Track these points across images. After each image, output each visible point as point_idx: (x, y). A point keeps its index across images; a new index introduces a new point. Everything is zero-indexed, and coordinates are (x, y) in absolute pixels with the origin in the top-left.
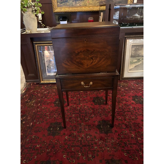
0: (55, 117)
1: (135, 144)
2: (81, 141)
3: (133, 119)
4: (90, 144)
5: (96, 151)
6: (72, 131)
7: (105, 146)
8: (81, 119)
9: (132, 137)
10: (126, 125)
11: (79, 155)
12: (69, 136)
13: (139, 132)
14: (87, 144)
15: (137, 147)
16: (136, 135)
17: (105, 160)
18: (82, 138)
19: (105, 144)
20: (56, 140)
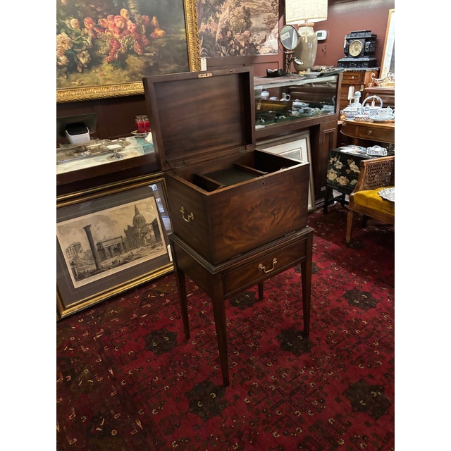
0: (183, 377)
1: (359, 343)
2: (279, 390)
3: (325, 306)
4: (299, 385)
5: (316, 389)
6: (247, 382)
7: (324, 372)
8: (241, 351)
9: (347, 334)
10: (323, 320)
11: (298, 414)
12: (249, 394)
13: (348, 321)
14: (294, 387)
15: (366, 346)
16: (349, 329)
17: (343, 394)
18: (275, 383)
19: (321, 369)
20: (233, 419)
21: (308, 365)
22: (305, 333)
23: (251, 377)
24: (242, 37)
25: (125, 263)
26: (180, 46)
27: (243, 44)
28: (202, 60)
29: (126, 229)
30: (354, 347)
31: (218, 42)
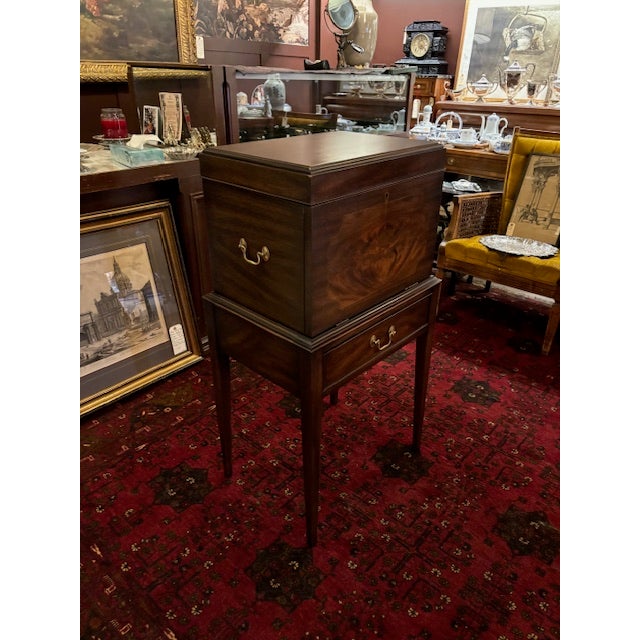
0: (234, 541)
1: (493, 453)
2: (397, 539)
4: (425, 527)
5: (453, 531)
6: (344, 535)
7: (457, 503)
9: (474, 445)
10: (433, 426)
11: (436, 572)
12: (352, 553)
13: (469, 424)
14: (419, 533)
15: (503, 457)
16: (474, 436)
17: (492, 531)
18: (388, 530)
19: (452, 499)
20: (336, 599)
21: (431, 495)
22: (415, 448)
23: (349, 526)
24: (256, 12)
25: (98, 358)
26: (163, 11)
27: (258, 23)
28: (197, 37)
29: (99, 299)
30: (487, 460)
31: (222, 13)
